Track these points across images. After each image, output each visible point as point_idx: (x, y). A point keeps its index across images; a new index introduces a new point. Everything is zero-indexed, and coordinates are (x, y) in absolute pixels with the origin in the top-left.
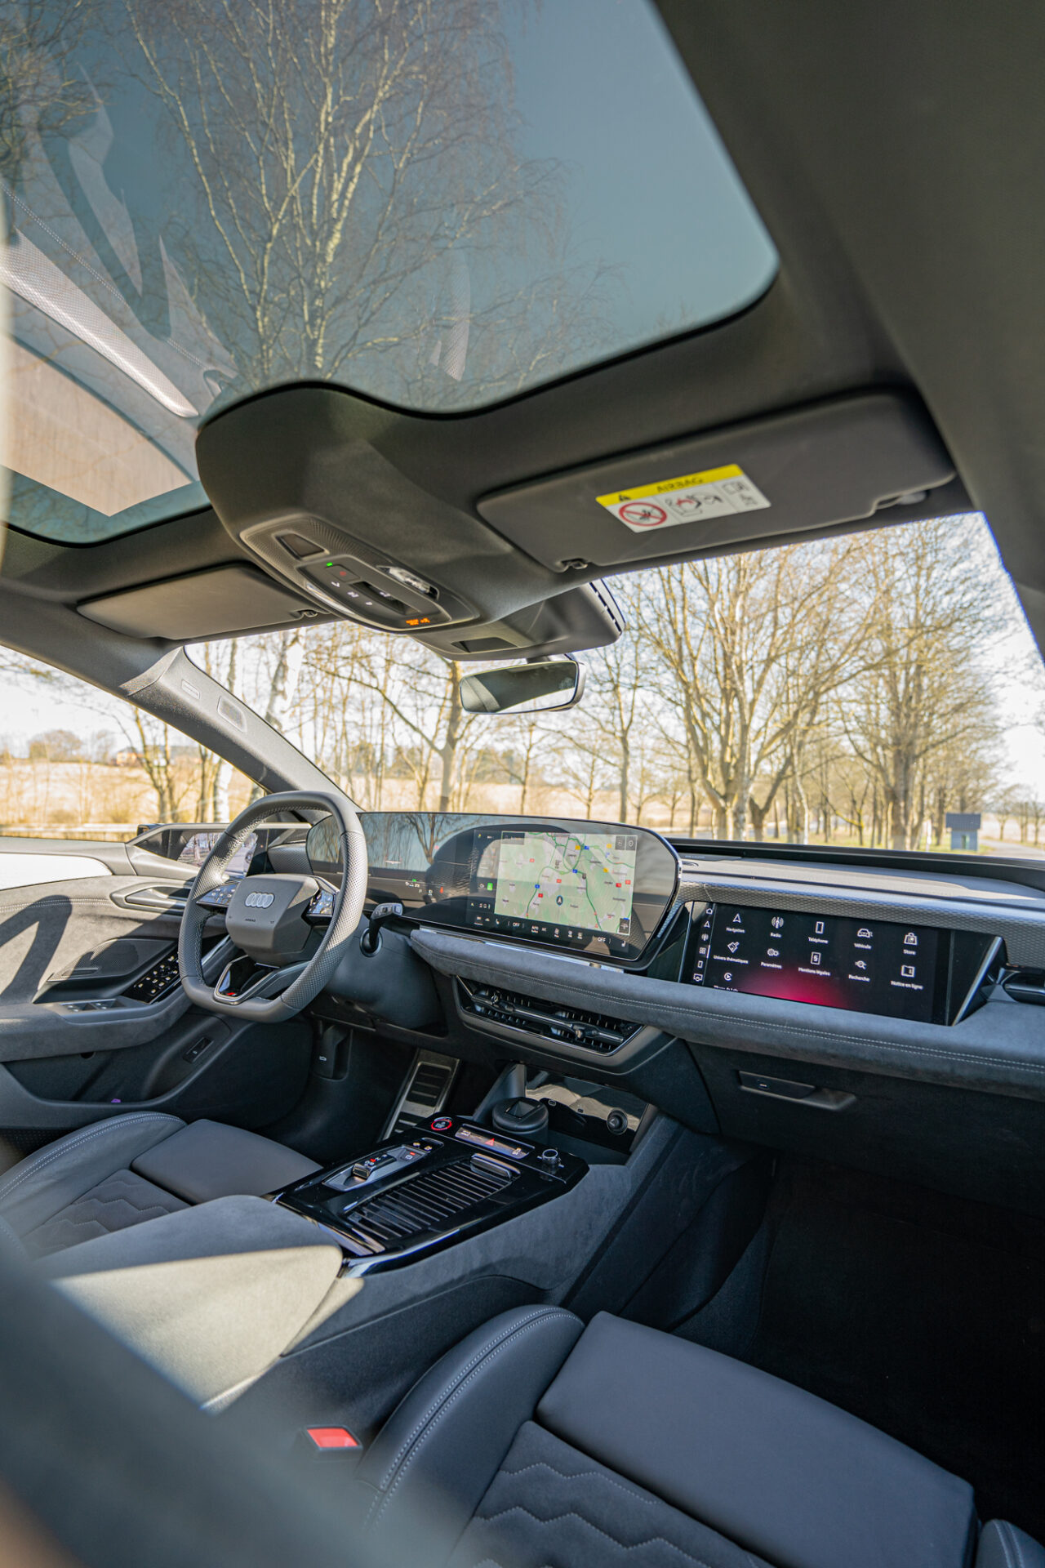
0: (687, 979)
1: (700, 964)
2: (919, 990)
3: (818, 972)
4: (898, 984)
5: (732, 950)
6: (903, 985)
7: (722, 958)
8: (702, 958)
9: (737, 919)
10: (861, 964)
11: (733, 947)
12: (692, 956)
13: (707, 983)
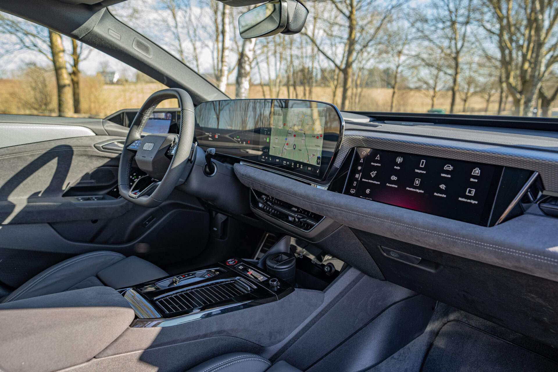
0: (347, 193)
1: (355, 183)
2: (475, 204)
3: (417, 190)
4: (463, 200)
5: (373, 176)
6: (466, 200)
7: (366, 181)
8: (356, 180)
9: (378, 158)
10: (443, 187)
11: (373, 174)
12: (352, 178)
13: (356, 195)
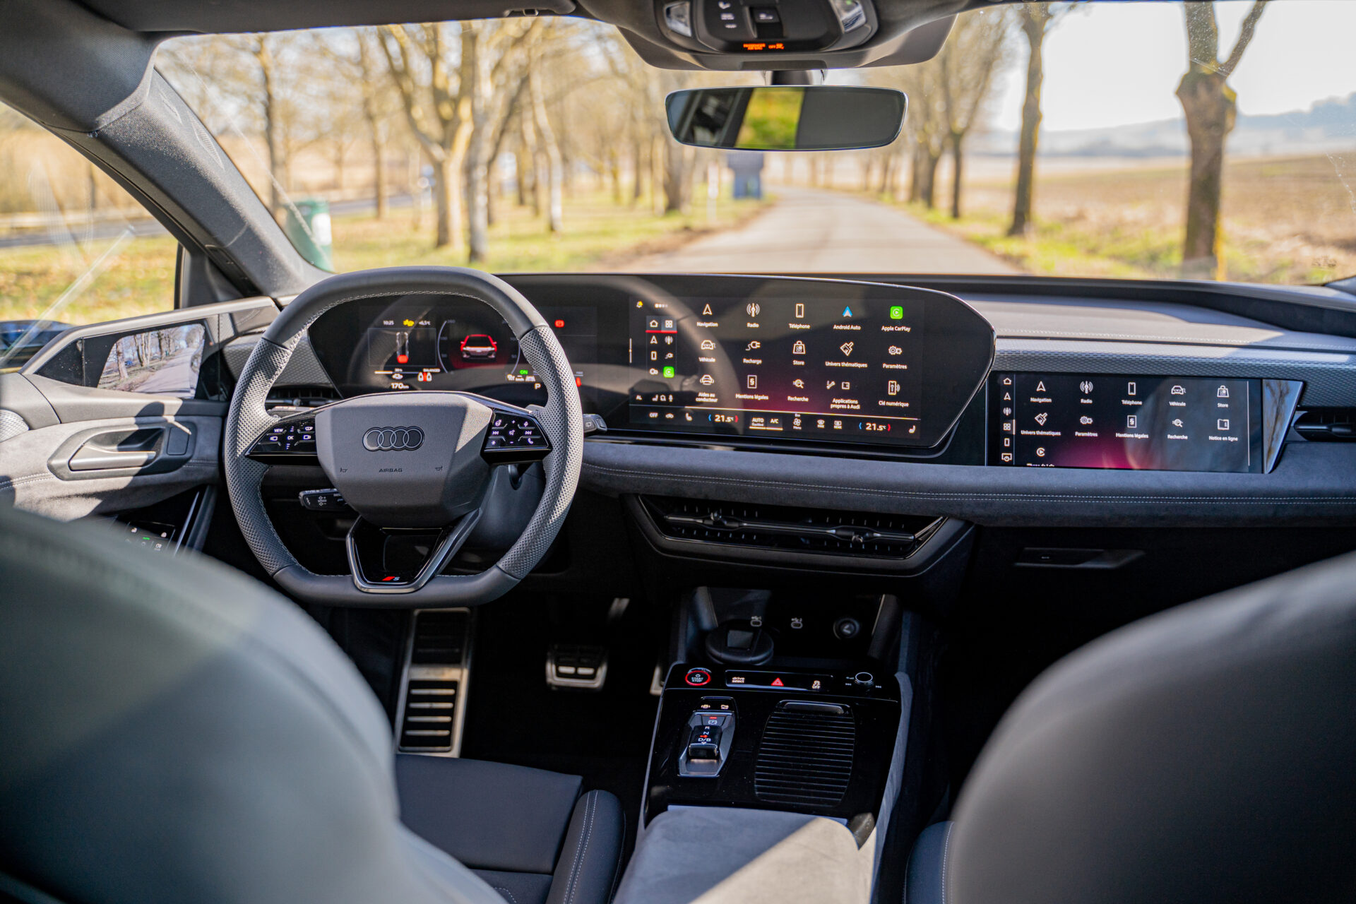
0: (995, 461)
1: (1007, 442)
2: (1234, 441)
3: (1137, 436)
4: (1216, 438)
5: (1041, 423)
6: (1220, 439)
7: (1031, 433)
8: (1008, 434)
9: (1041, 387)
10: (1178, 423)
11: (1041, 418)
12: (997, 434)
13: (1019, 462)
